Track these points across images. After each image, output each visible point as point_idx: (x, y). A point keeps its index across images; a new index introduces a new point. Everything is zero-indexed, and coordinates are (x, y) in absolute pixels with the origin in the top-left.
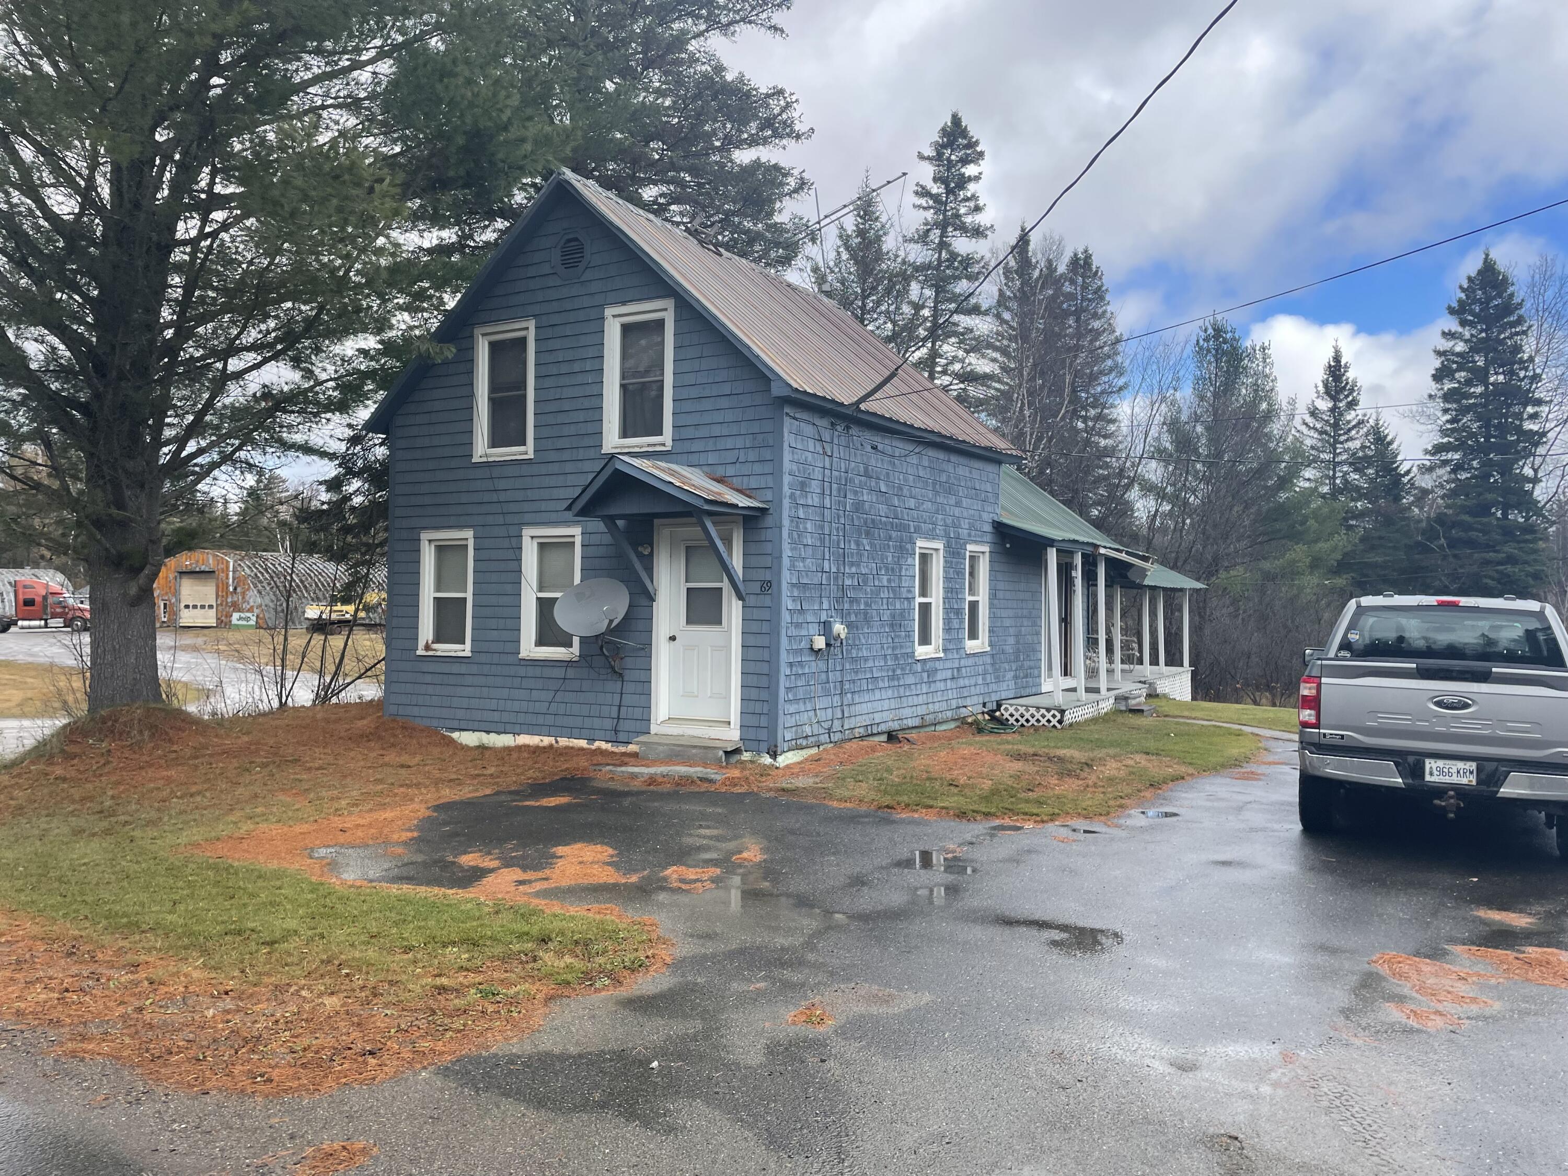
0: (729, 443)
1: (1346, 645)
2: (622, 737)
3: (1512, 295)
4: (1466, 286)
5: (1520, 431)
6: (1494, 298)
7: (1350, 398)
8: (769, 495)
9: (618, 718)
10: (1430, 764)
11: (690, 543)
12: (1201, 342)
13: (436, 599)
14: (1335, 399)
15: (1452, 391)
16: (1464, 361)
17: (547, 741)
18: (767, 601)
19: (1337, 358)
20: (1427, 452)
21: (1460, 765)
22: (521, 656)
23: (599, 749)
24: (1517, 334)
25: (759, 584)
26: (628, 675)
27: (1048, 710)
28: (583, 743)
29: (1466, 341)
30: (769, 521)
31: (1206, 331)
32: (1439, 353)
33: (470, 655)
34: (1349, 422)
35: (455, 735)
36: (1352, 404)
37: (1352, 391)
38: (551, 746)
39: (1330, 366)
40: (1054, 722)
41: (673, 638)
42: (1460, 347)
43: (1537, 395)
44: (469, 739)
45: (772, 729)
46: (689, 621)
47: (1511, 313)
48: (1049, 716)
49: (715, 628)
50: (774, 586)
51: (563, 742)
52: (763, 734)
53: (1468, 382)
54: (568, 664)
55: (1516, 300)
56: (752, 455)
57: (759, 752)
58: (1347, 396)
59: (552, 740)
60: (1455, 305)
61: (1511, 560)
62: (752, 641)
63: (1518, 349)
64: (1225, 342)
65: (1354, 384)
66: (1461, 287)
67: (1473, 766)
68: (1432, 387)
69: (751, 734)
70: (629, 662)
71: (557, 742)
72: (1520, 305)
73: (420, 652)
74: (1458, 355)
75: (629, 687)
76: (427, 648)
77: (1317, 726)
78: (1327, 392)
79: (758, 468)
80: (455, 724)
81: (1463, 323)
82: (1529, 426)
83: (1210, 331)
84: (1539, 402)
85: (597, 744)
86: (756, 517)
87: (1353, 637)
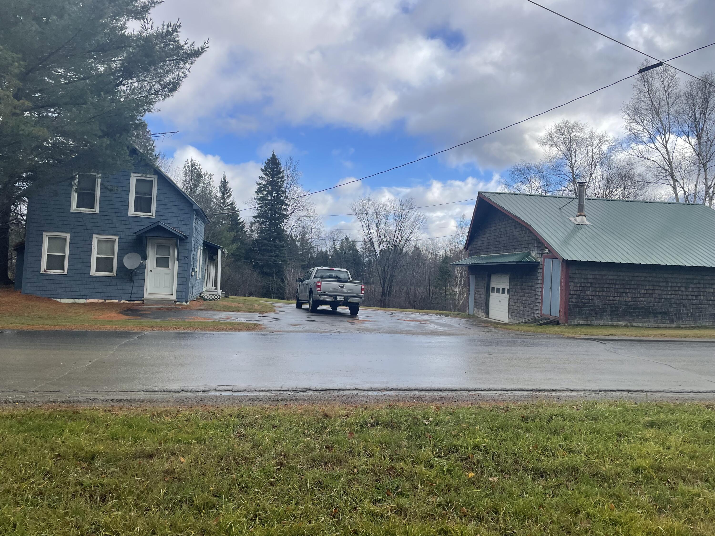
0: (175, 218)
1: (315, 277)
2: (132, 299)
3: (281, 168)
4: (267, 162)
5: (281, 213)
6: (275, 168)
7: (228, 194)
8: (188, 234)
9: (132, 293)
10: (338, 297)
11: (158, 244)
12: (186, 168)
13: (48, 255)
14: (223, 194)
15: (261, 197)
16: (265, 186)
17: (101, 301)
18: (186, 262)
19: (224, 179)
20: (254, 217)
21: (342, 297)
22: (91, 274)
23: (124, 303)
24: (281, 181)
25: (184, 257)
26: (135, 281)
27: (216, 295)
28: (117, 301)
29: (266, 181)
30: (188, 241)
31: (188, 163)
32: (258, 184)
33: (67, 274)
34: (228, 203)
35: (59, 300)
36: (229, 196)
37: (229, 192)
38: (103, 302)
39: (222, 181)
40: (218, 298)
41: (151, 271)
42: (264, 183)
43: (286, 202)
44: (63, 301)
45: (187, 295)
46: (156, 267)
47: (280, 174)
48: (216, 297)
49: (167, 268)
50: (189, 258)
51: (108, 301)
52: (184, 297)
53: (266, 195)
54: (113, 277)
55: (282, 170)
56: (183, 223)
57: (182, 302)
58: (227, 193)
59: (103, 300)
60: (263, 168)
61: (277, 256)
62: (181, 272)
63: (281, 186)
64: (195, 169)
65: (230, 189)
66: (265, 162)
67: (344, 297)
68: (256, 195)
69: (180, 297)
70: (136, 277)
71: (105, 301)
72: (283, 172)
73: (42, 272)
74: (264, 185)
75: (136, 285)
76: (45, 271)
77: (320, 291)
78: (221, 191)
79: (184, 226)
80: (59, 296)
81: (266, 174)
82: (285, 213)
83: (190, 164)
84: (286, 205)
85: (122, 301)
86: (184, 239)
87: (316, 275)
